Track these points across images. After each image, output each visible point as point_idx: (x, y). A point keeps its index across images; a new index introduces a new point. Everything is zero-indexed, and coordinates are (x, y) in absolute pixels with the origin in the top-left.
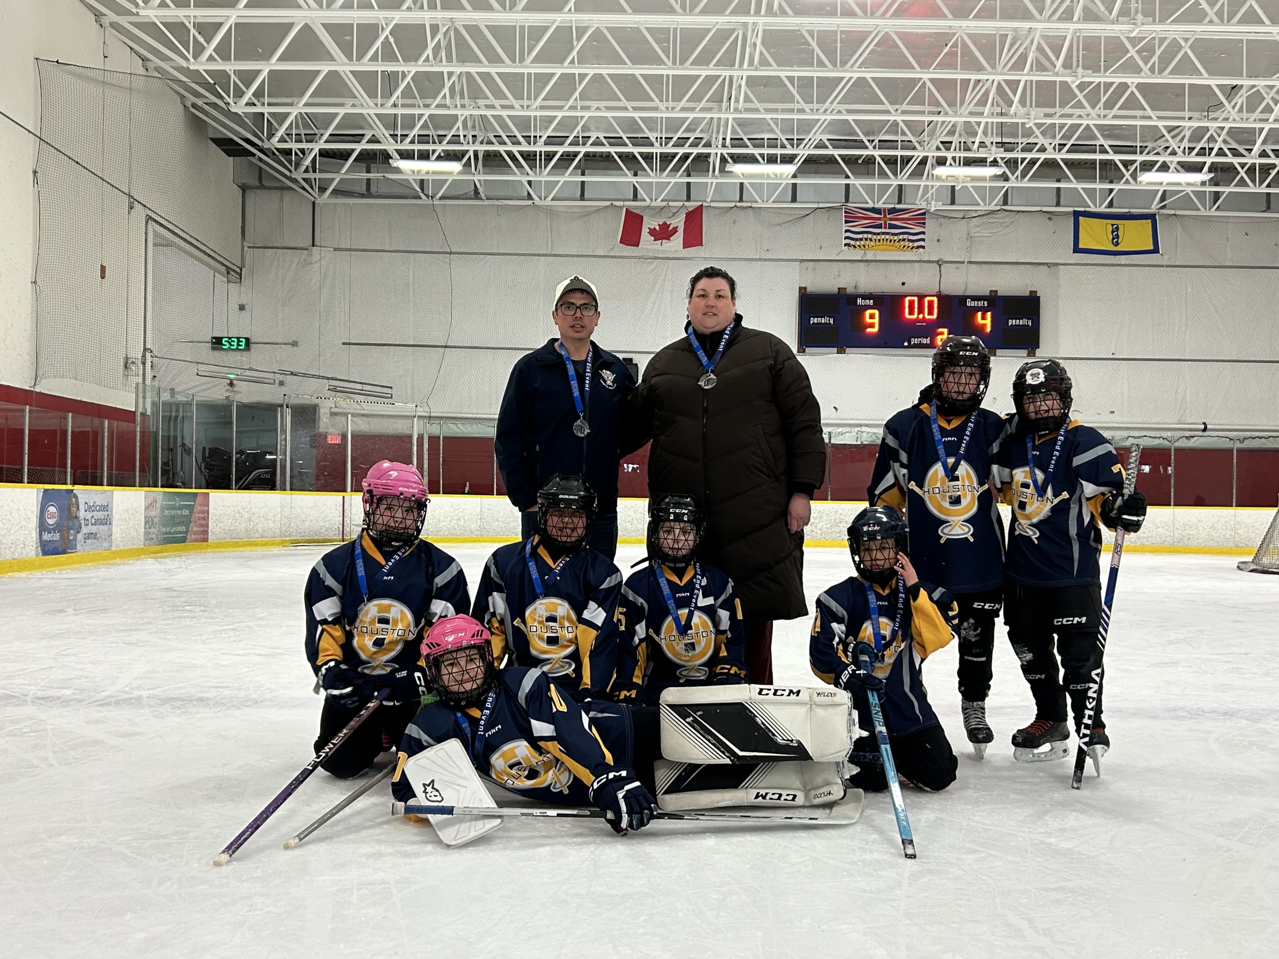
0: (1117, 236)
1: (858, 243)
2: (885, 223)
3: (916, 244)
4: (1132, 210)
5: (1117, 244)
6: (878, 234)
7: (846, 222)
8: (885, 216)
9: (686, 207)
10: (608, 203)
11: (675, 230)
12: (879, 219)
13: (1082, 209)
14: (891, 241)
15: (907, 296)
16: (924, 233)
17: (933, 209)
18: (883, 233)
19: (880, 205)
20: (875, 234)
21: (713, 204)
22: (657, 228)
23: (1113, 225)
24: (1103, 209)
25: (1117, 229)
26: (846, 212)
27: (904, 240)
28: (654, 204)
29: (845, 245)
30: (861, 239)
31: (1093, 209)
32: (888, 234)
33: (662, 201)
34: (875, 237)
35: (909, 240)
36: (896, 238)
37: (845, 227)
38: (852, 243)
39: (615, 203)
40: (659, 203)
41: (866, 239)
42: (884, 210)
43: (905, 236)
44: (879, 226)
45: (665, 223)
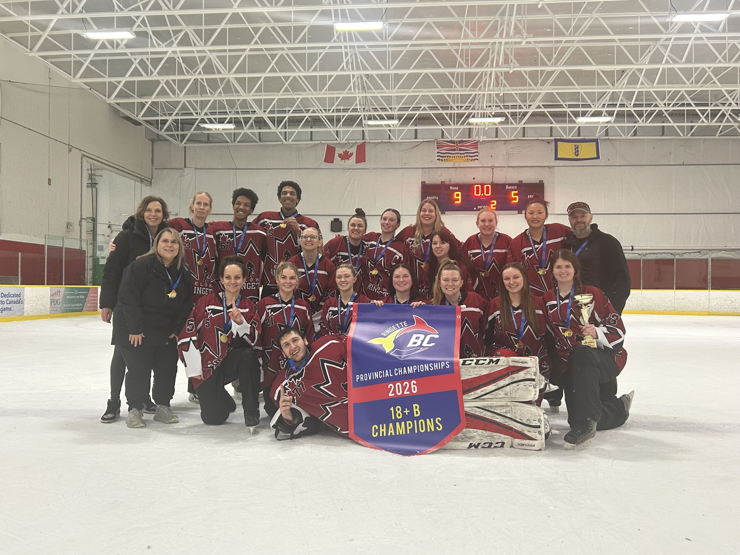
0: (578, 151)
1: (444, 158)
2: (457, 148)
3: (473, 158)
4: (585, 137)
5: (578, 155)
6: (454, 154)
7: (437, 148)
8: (457, 145)
9: (357, 143)
10: (319, 142)
11: (352, 154)
12: (454, 146)
13: (559, 138)
14: (460, 157)
15: (475, 185)
16: (477, 152)
17: (481, 141)
18: (456, 153)
19: (454, 139)
20: (452, 154)
21: (371, 141)
22: (343, 154)
23: (575, 146)
24: (570, 137)
25: (578, 147)
26: (437, 143)
27: (467, 156)
28: (341, 142)
29: (438, 160)
30: (445, 157)
31: (565, 137)
32: (459, 153)
33: (345, 140)
34: (452, 155)
35: (470, 156)
36: (463, 155)
37: (437, 151)
38: (441, 158)
39: (322, 142)
40: (344, 141)
41: (448, 156)
42: (457, 141)
43: (468, 154)
44: (454, 150)
45: (346, 151)
